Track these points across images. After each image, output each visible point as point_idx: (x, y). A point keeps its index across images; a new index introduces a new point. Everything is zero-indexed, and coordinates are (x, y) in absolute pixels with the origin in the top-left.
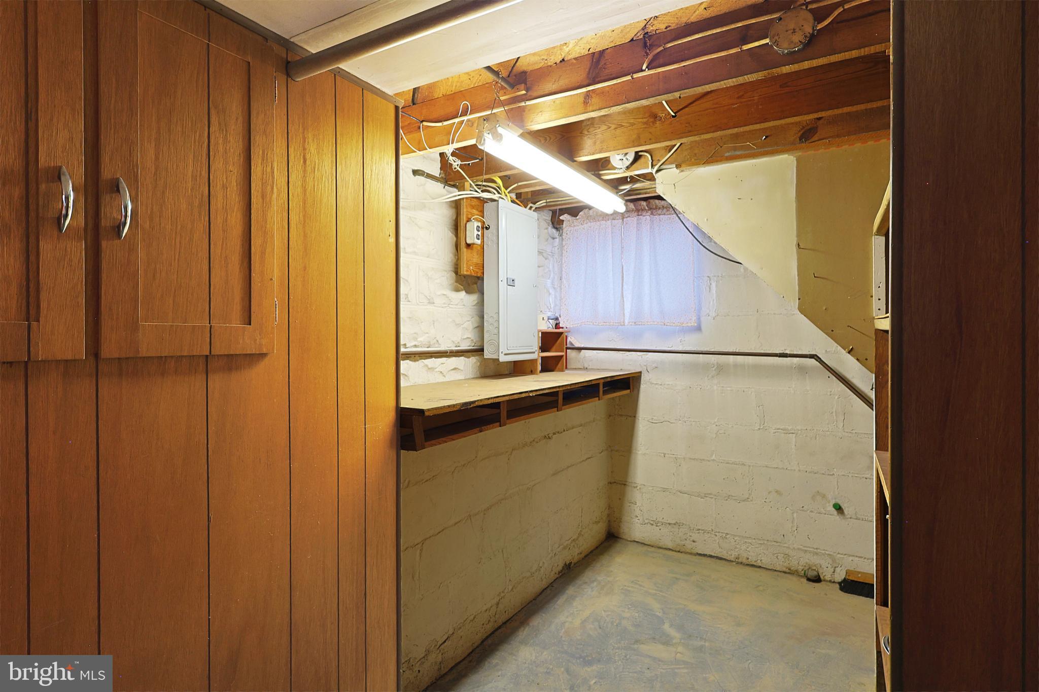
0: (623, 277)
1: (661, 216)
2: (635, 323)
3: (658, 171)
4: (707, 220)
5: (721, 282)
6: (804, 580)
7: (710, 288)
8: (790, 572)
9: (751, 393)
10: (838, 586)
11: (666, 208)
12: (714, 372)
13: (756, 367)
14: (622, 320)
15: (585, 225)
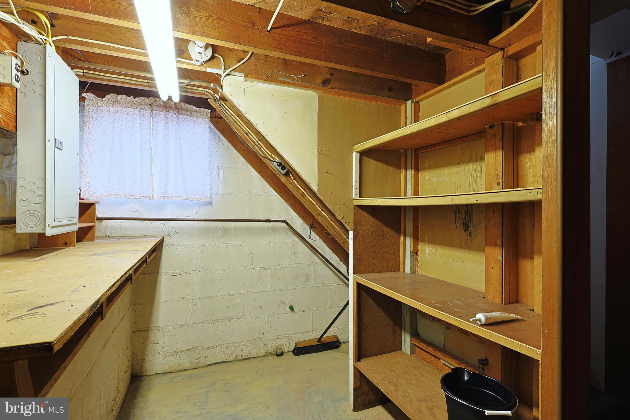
0: (152, 159)
1: (185, 116)
2: (163, 197)
3: (228, 75)
4: (263, 123)
5: (226, 171)
6: (275, 357)
7: (218, 175)
8: (268, 355)
9: (245, 246)
10: (291, 353)
11: (190, 111)
12: (221, 233)
13: (248, 229)
14: (151, 195)
15: (111, 108)
